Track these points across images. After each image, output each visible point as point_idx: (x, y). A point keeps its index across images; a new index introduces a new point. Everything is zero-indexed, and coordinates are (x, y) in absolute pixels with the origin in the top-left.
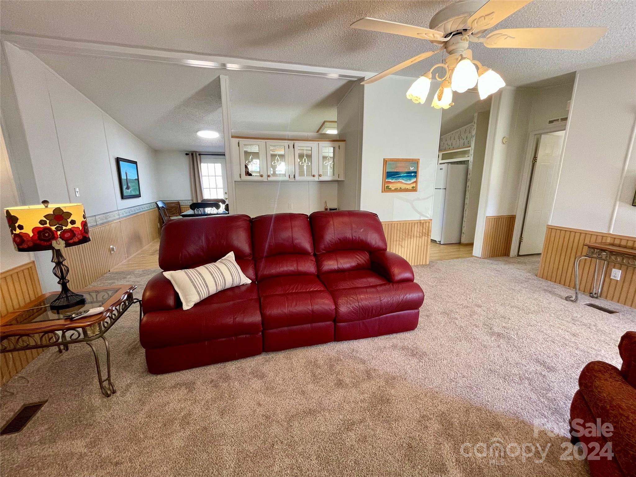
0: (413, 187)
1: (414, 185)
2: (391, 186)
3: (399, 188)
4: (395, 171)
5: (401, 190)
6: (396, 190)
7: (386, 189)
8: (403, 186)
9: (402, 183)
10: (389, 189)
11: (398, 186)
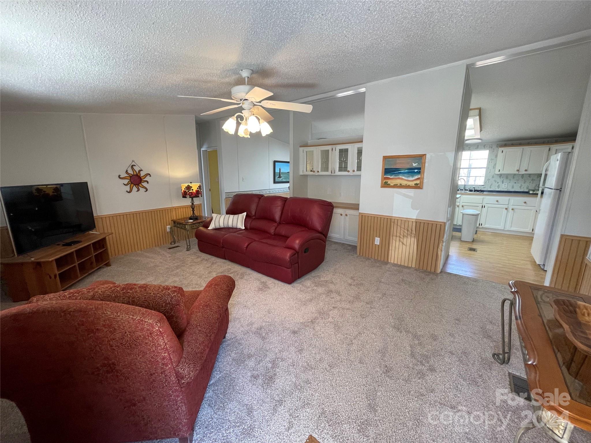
0: (416, 184)
1: (418, 182)
2: (389, 182)
3: (399, 185)
4: (395, 167)
5: (401, 186)
6: (395, 186)
7: (385, 185)
8: (404, 183)
9: (402, 179)
10: (388, 184)
11: (398, 182)
